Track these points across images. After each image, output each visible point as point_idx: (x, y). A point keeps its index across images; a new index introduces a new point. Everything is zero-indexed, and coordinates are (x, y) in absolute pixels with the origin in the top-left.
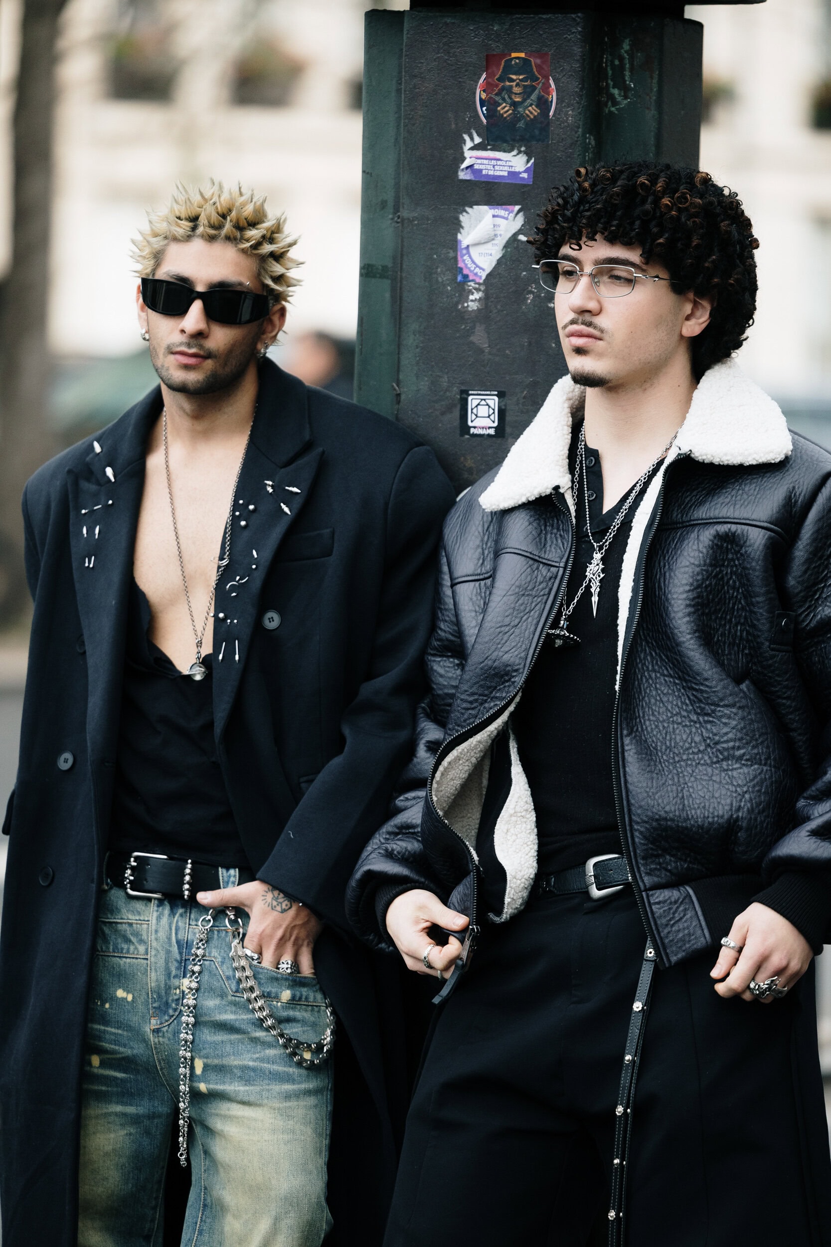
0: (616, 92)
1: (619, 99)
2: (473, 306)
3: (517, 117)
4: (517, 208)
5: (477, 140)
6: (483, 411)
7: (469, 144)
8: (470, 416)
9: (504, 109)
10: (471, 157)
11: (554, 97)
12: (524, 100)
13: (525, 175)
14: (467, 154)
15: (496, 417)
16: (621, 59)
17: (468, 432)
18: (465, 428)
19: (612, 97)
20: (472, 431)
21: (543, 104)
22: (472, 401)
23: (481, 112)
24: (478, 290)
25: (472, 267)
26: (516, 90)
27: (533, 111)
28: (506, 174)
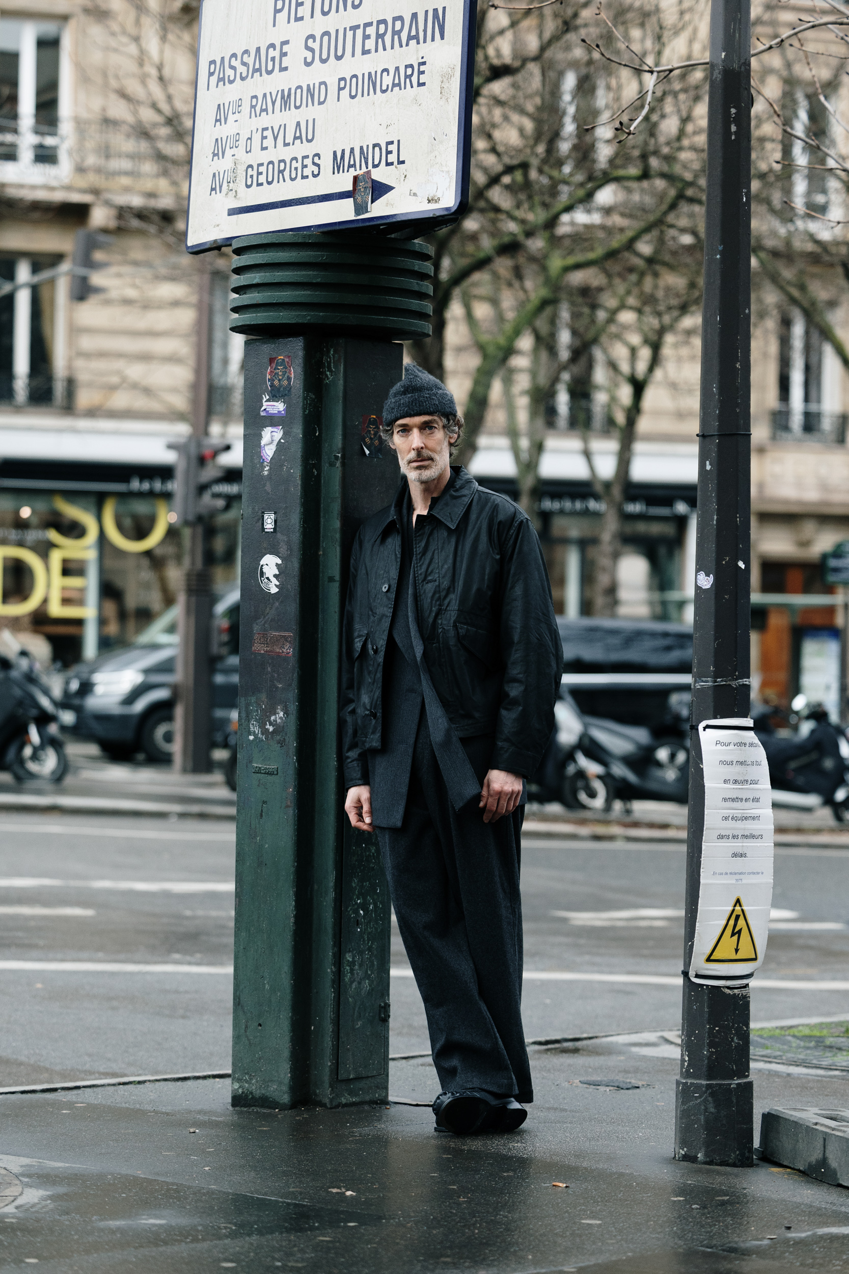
0: (328, 373)
1: (329, 376)
2: (266, 473)
3: (281, 386)
4: (281, 427)
5: (268, 397)
6: (269, 521)
7: (265, 400)
8: (265, 524)
9: (276, 382)
10: (265, 405)
11: (293, 376)
12: (283, 378)
13: (283, 412)
14: (265, 404)
15: (273, 523)
16: (330, 358)
17: (264, 531)
18: (263, 529)
19: (327, 376)
20: (266, 530)
21: (289, 379)
22: (266, 517)
23: (269, 384)
24: (267, 465)
25: (265, 455)
26: (280, 373)
27: (285, 383)
28: (277, 412)
